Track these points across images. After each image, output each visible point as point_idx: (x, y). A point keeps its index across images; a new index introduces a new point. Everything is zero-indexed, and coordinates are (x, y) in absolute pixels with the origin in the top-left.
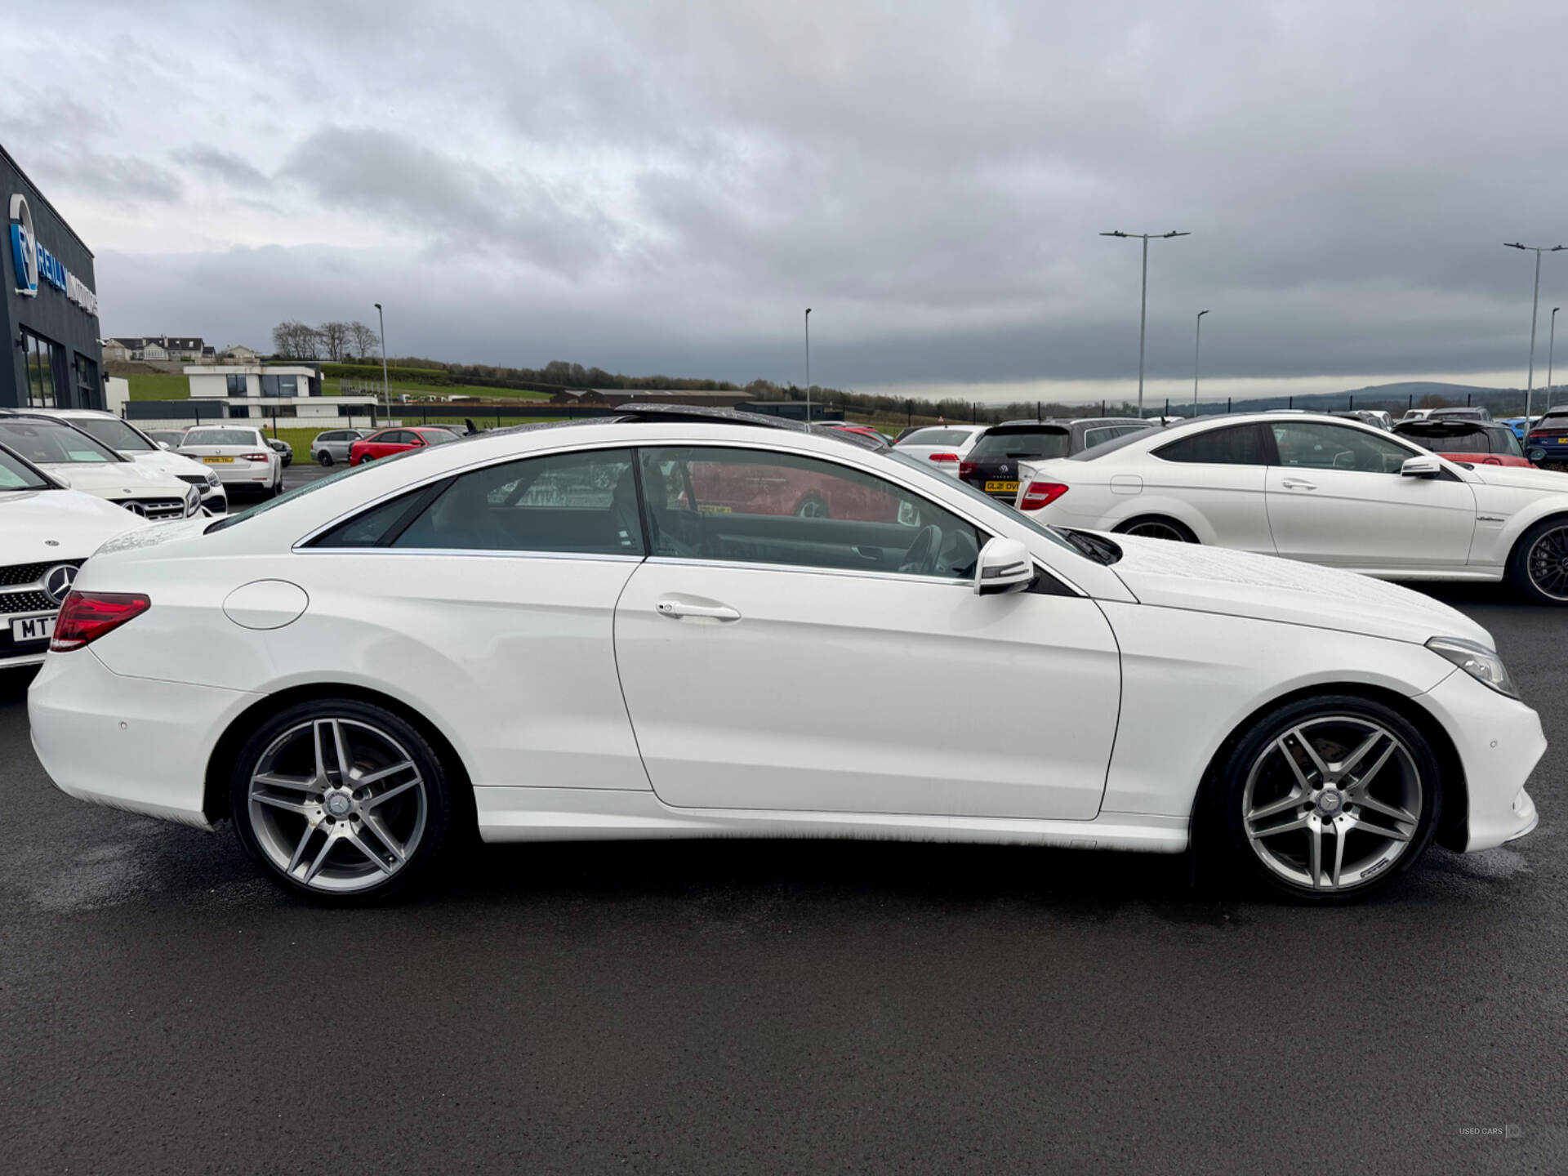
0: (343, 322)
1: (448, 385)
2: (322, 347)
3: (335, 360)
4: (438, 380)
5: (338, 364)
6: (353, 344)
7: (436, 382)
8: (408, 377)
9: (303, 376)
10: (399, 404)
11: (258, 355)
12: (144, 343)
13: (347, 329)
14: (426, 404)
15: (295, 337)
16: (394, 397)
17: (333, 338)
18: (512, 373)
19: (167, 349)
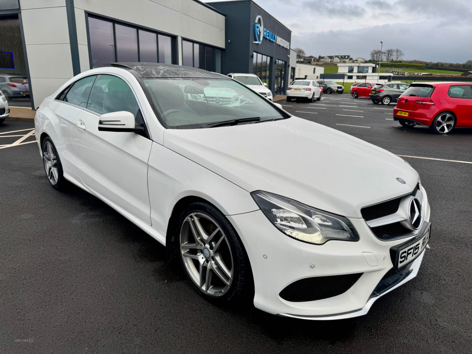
0: (393, 49)
1: (424, 69)
2: (385, 57)
3: (388, 61)
4: (421, 68)
5: (389, 62)
6: (395, 56)
7: (420, 68)
8: (411, 67)
9: (371, 66)
10: (403, 76)
11: (364, 60)
12: (334, 57)
13: (394, 51)
14: (413, 76)
15: (377, 54)
16: (402, 74)
17: (389, 54)
18: (451, 65)
19: (340, 59)
